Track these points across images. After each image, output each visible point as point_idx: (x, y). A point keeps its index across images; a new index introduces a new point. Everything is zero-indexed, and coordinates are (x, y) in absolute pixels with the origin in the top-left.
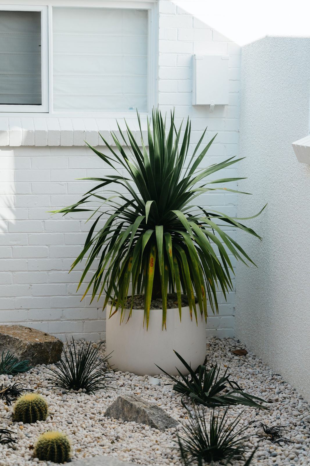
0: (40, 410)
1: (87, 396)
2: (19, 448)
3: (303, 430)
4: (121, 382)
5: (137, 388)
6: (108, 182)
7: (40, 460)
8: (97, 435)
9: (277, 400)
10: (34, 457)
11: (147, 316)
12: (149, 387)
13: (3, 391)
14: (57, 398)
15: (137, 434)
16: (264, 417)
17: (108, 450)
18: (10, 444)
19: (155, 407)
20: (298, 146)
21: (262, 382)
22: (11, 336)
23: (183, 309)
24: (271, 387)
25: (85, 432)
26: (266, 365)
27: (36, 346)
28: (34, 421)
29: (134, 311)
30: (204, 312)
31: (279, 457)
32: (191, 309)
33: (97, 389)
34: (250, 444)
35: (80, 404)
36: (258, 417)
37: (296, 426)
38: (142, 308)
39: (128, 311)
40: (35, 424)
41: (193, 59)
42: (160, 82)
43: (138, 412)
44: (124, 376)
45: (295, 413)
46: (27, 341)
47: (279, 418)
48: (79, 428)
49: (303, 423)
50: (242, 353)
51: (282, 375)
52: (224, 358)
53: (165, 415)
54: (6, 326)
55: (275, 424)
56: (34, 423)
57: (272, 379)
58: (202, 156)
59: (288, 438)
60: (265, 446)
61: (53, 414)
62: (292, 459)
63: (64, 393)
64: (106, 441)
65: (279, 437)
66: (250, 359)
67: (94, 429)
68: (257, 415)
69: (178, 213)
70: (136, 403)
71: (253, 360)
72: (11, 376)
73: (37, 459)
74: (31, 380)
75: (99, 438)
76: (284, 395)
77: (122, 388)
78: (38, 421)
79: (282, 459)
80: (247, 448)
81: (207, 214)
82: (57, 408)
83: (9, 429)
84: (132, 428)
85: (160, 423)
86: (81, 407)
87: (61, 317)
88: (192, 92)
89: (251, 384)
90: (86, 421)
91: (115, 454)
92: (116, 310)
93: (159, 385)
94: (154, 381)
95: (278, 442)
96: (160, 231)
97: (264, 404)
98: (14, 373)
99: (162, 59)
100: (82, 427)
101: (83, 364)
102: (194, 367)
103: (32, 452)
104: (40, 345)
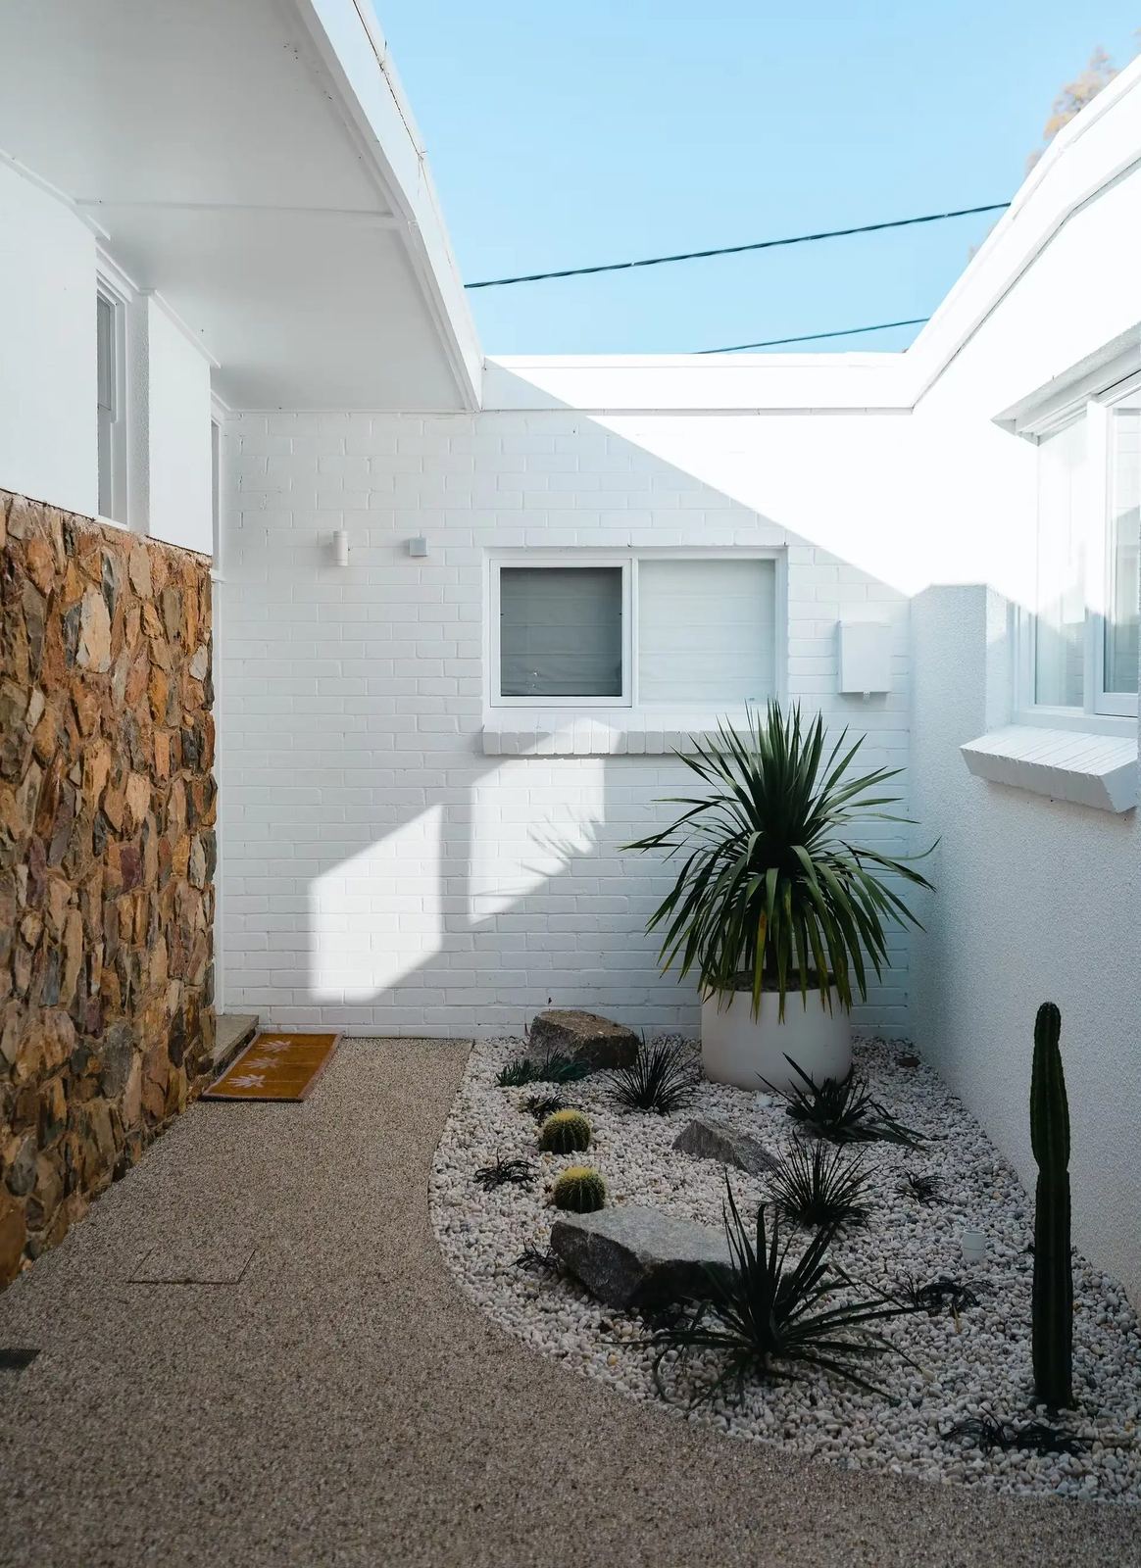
0: (578, 1135)
1: (659, 1118)
2: (535, 1190)
3: (972, 1184)
4: (713, 1100)
5: (736, 1109)
6: (707, 805)
7: (559, 1208)
8: (656, 1177)
9: (946, 1137)
10: (549, 1203)
11: (756, 1003)
12: (754, 1108)
13: (538, 1105)
14: (614, 1119)
15: (714, 1178)
16: (916, 1161)
17: (664, 1199)
18: (524, 1183)
19: (747, 1138)
20: (967, 750)
21: (929, 1109)
22: (563, 1026)
23: (808, 992)
24: (941, 1116)
25: (639, 1171)
26: (943, 1083)
27: (599, 1041)
28: (569, 1152)
29: (738, 994)
30: (846, 997)
31: (920, 1224)
32: (823, 993)
33: (677, 1108)
34: (882, 1203)
35: (646, 1129)
36: (906, 1162)
37: (963, 1178)
38: (749, 990)
39: (729, 993)
40: (570, 1156)
41: (838, 626)
42: (790, 661)
43: (720, 1143)
44: (723, 1090)
45: (968, 1157)
46: (585, 1033)
47: (940, 1165)
48: (633, 1165)
49: (977, 1174)
50: (910, 1062)
51: (962, 1098)
52: (883, 1070)
53: (761, 1151)
54: (559, 1011)
55: (930, 1173)
56: (568, 1154)
57: (945, 1105)
58: (842, 767)
59: (946, 1196)
60: (904, 1206)
61: (600, 1142)
62: (940, 1228)
63: (626, 1112)
64: (666, 1187)
65: (931, 1193)
66: (921, 1072)
67: (655, 1168)
68: (905, 1157)
69: (800, 851)
70: (718, 1131)
71: (926, 1075)
72: (557, 1085)
73: (554, 1207)
74: (584, 1092)
75: (655, 1181)
76: (958, 1130)
77: (714, 1108)
78: (574, 1152)
79: (924, 1228)
80: (876, 1207)
81: (854, 852)
82: (608, 1133)
83: (531, 1161)
84: (709, 1167)
85: (751, 1162)
86: (644, 1133)
87: (646, 1001)
88: (837, 673)
89: (912, 1111)
90: (645, 1155)
91: (673, 1206)
92: (713, 992)
93: (770, 1106)
94: (763, 1100)
95: (927, 1202)
96: (772, 876)
97: (922, 1143)
98: (562, 1080)
99: (793, 628)
100: (637, 1164)
101: (658, 1072)
102: (819, 1083)
103: (550, 1195)
104: (604, 1040)
